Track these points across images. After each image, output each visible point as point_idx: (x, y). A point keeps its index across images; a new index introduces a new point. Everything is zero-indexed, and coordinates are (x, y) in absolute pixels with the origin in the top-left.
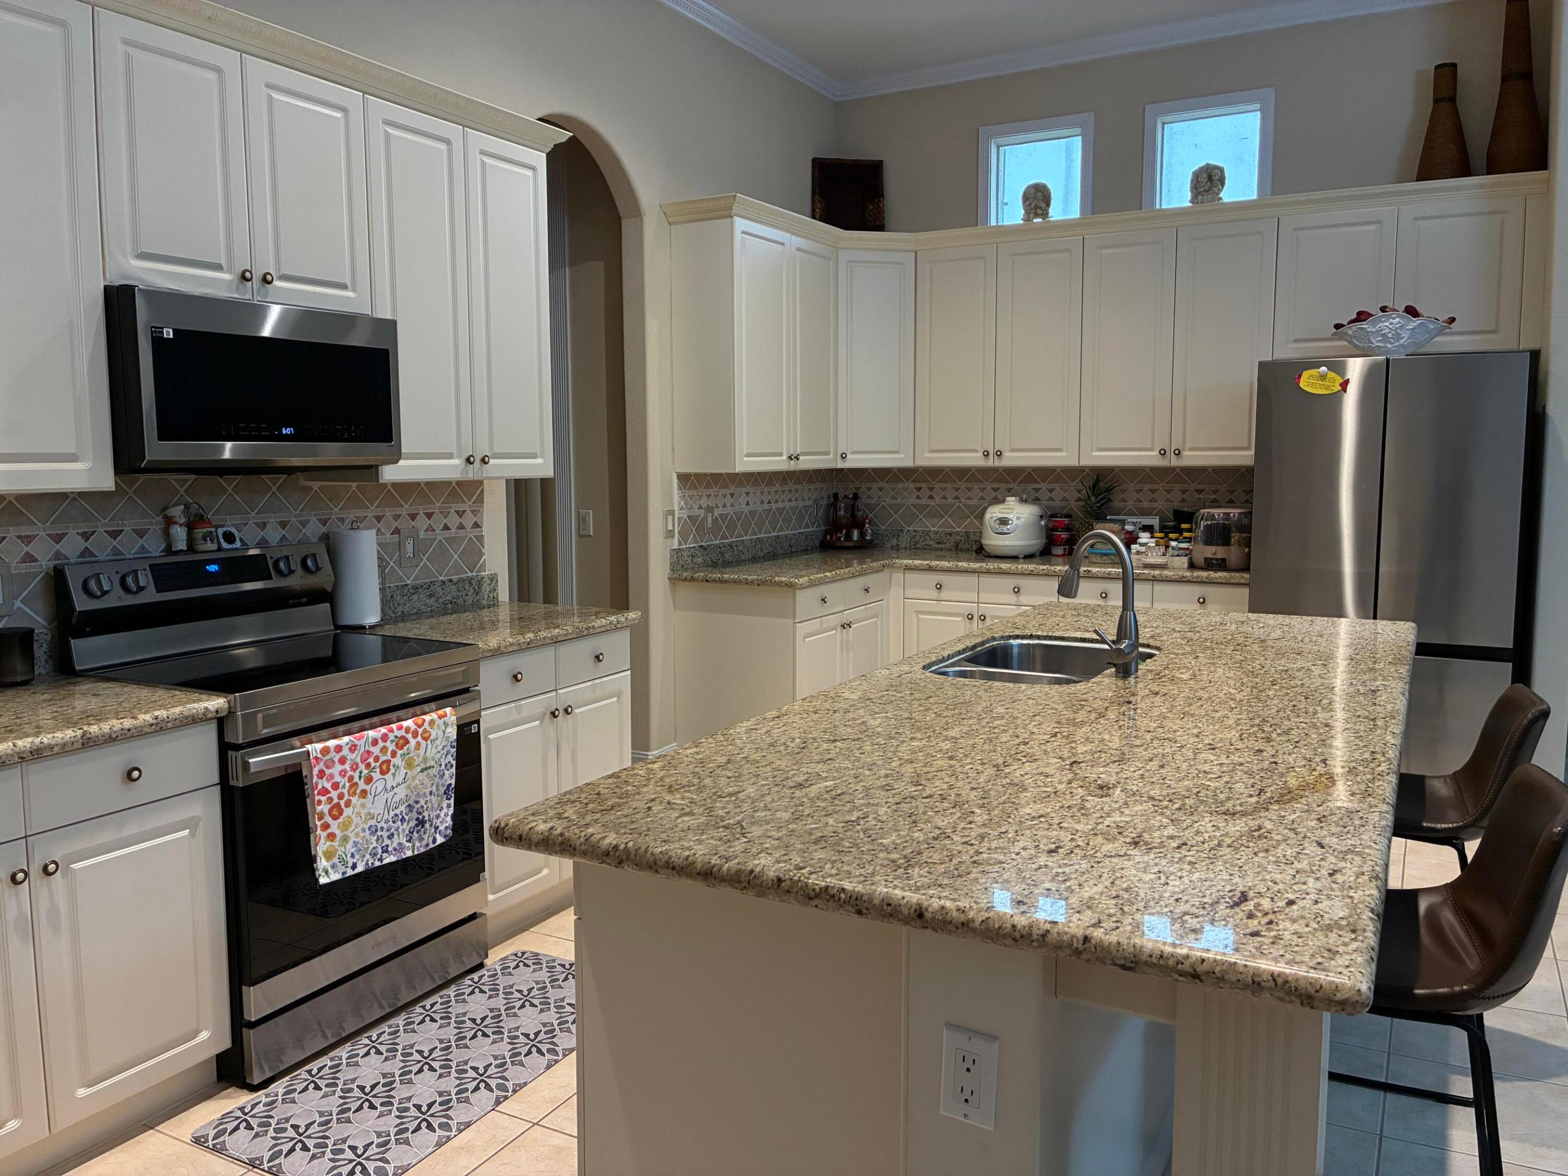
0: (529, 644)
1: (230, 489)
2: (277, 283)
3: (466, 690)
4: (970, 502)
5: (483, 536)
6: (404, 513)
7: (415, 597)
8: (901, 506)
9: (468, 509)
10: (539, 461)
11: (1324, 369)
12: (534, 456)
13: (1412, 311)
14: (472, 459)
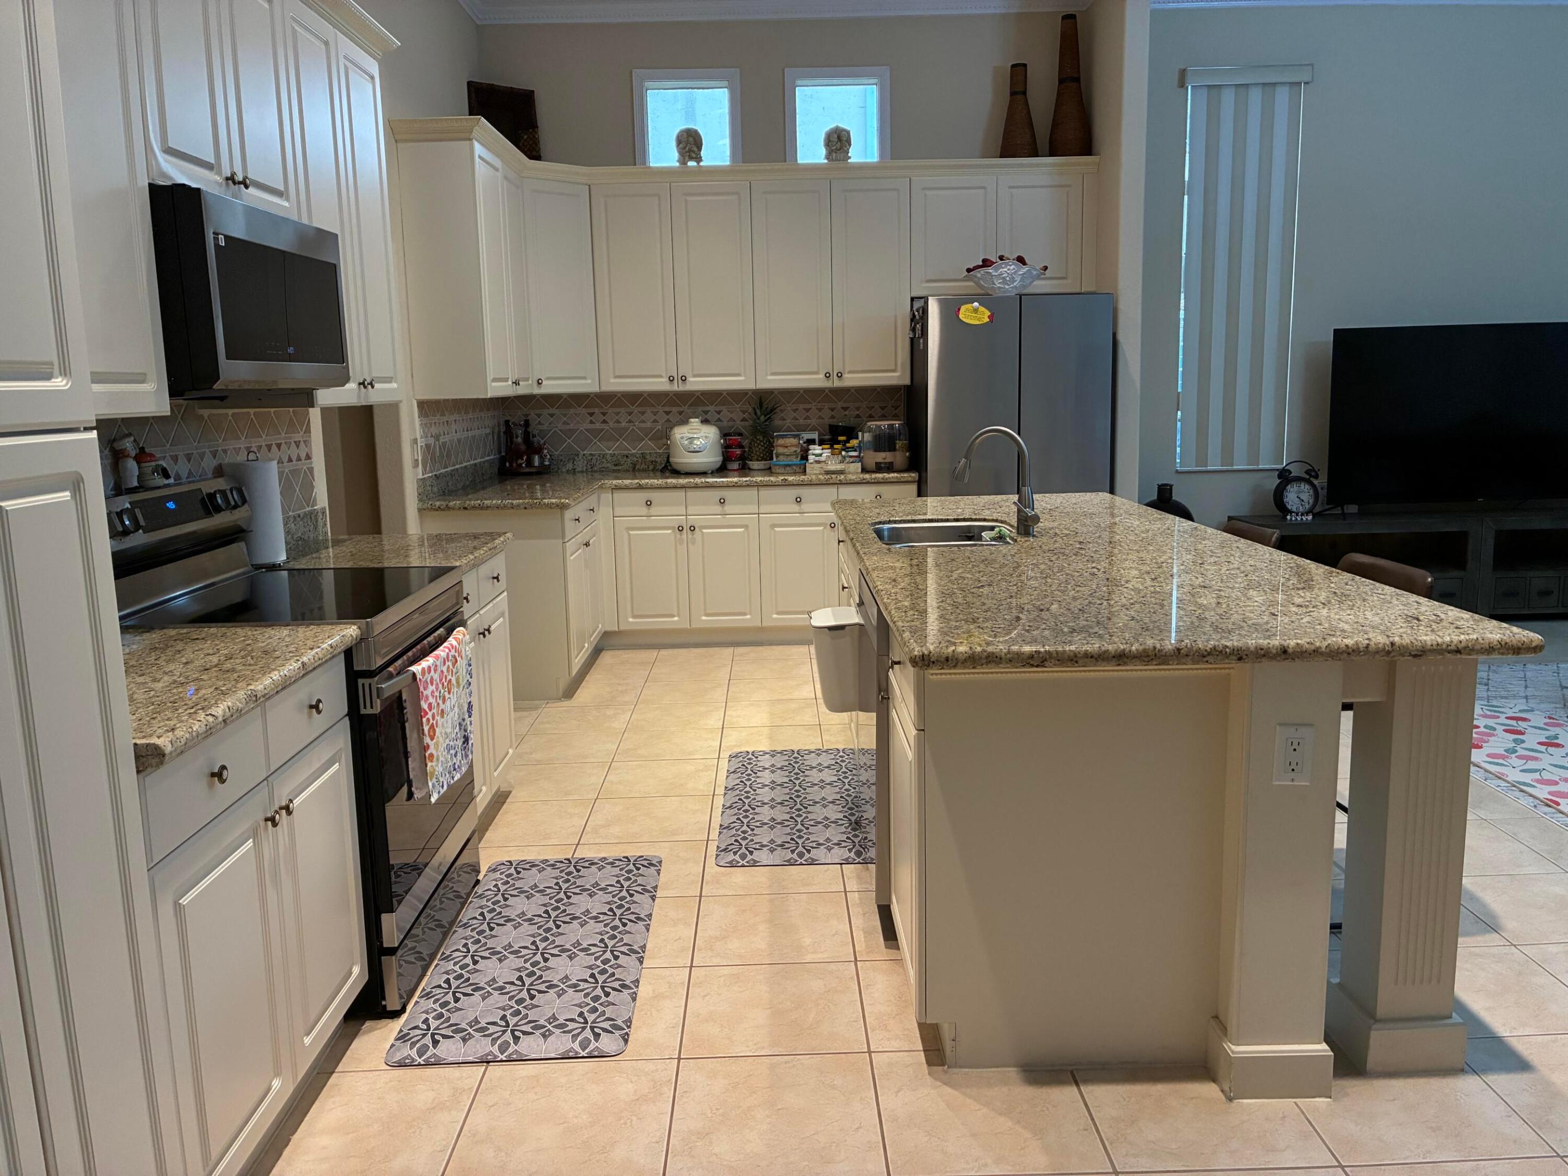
2: (249, 187)
5: (312, 468)
8: (574, 431)
9: (302, 440)
10: (395, 385)
11: (976, 304)
12: (392, 380)
13: (1021, 260)
14: (366, 383)
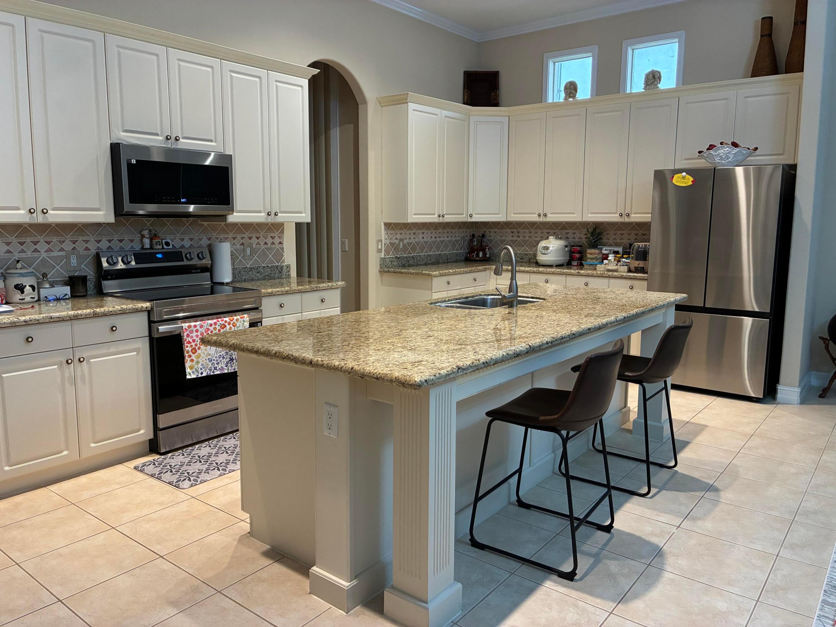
0: (287, 292)
1: (168, 224)
2: (181, 140)
3: (257, 308)
4: (536, 239)
5: (283, 248)
6: (246, 236)
7: (251, 273)
8: (505, 240)
9: (276, 236)
10: (303, 215)
12: (301, 213)
13: (735, 145)
14: (270, 213)
